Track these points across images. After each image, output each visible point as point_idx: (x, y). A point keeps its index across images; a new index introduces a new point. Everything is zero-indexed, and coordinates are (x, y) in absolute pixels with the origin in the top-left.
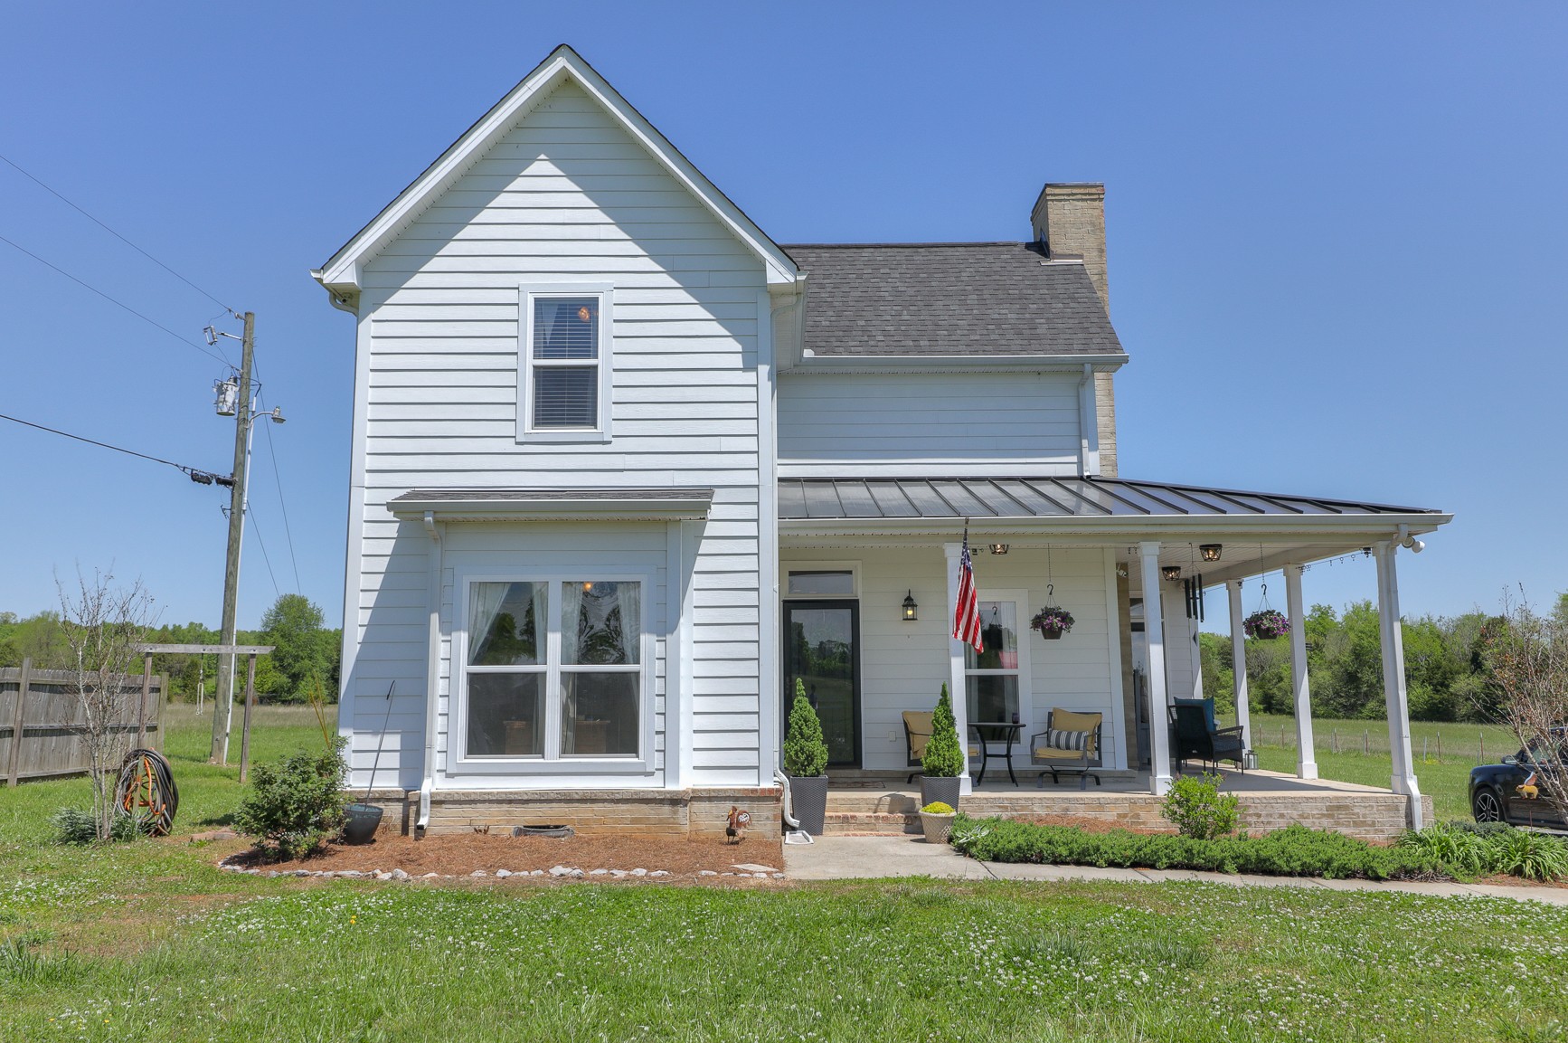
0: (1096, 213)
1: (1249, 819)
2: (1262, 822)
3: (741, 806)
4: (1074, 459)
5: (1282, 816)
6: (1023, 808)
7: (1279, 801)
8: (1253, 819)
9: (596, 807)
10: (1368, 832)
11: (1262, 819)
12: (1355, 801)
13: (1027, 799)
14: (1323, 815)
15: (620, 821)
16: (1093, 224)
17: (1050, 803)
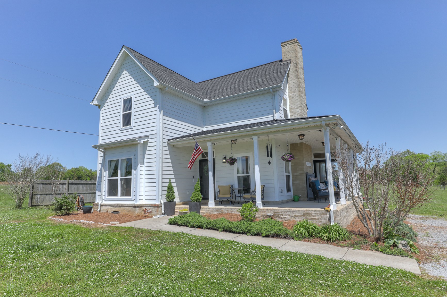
0: (294, 47)
1: (280, 216)
2: (283, 217)
3: (148, 208)
4: (272, 116)
5: (289, 215)
6: (222, 211)
7: (288, 211)
8: (281, 216)
9: (124, 208)
10: (316, 221)
11: (283, 216)
12: (312, 211)
13: (223, 208)
14: (302, 216)
15: (127, 211)
16: (293, 50)
17: (228, 210)
